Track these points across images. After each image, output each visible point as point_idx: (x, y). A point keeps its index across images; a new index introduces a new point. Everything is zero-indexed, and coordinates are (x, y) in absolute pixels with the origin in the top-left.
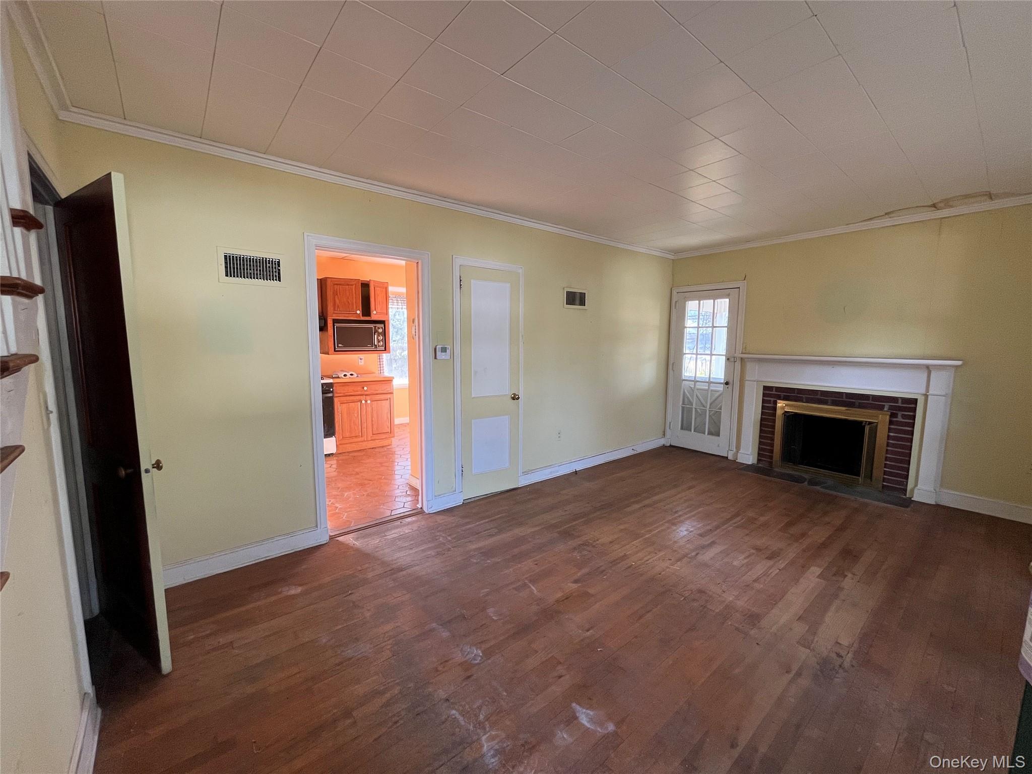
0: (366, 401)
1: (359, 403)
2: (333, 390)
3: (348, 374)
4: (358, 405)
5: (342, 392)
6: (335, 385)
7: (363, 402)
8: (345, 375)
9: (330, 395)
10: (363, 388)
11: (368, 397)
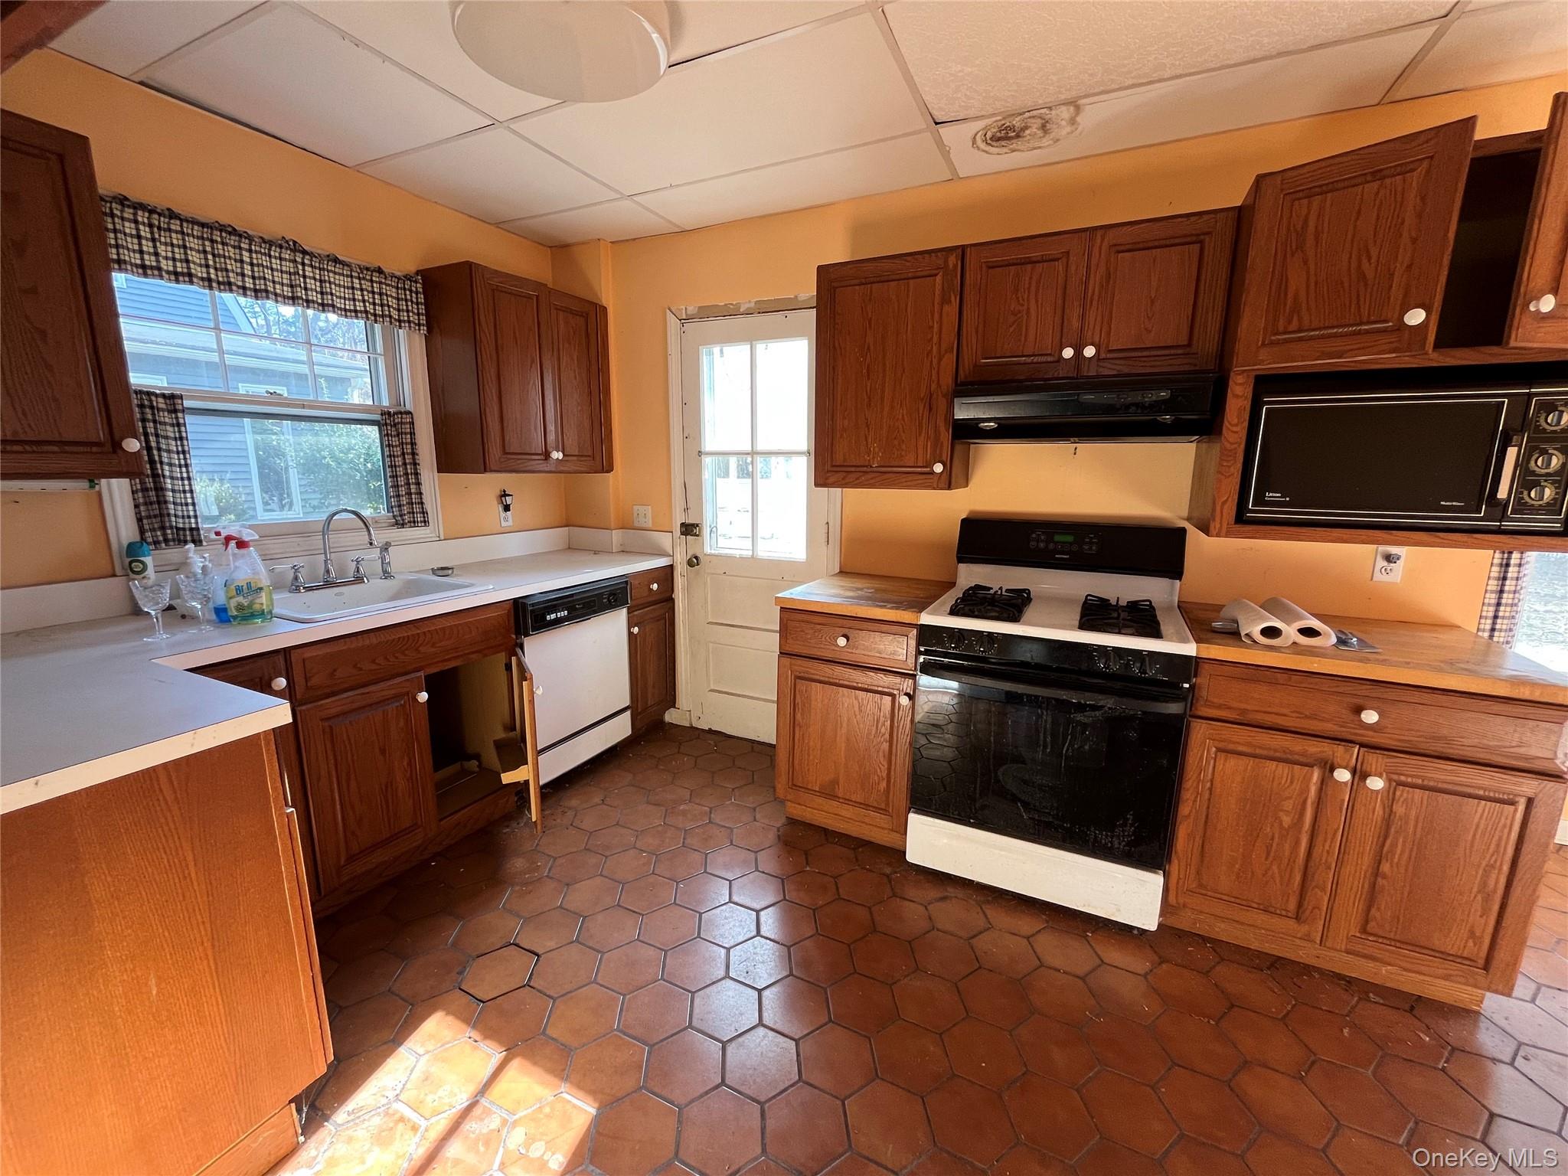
0: (1360, 774)
1: (1316, 775)
2: (1192, 687)
3: (1290, 632)
4: (1307, 780)
5: (1235, 704)
6: (1206, 668)
7: (1343, 775)
8: (1271, 632)
9: (1174, 708)
10: (1358, 710)
11: (1374, 760)
